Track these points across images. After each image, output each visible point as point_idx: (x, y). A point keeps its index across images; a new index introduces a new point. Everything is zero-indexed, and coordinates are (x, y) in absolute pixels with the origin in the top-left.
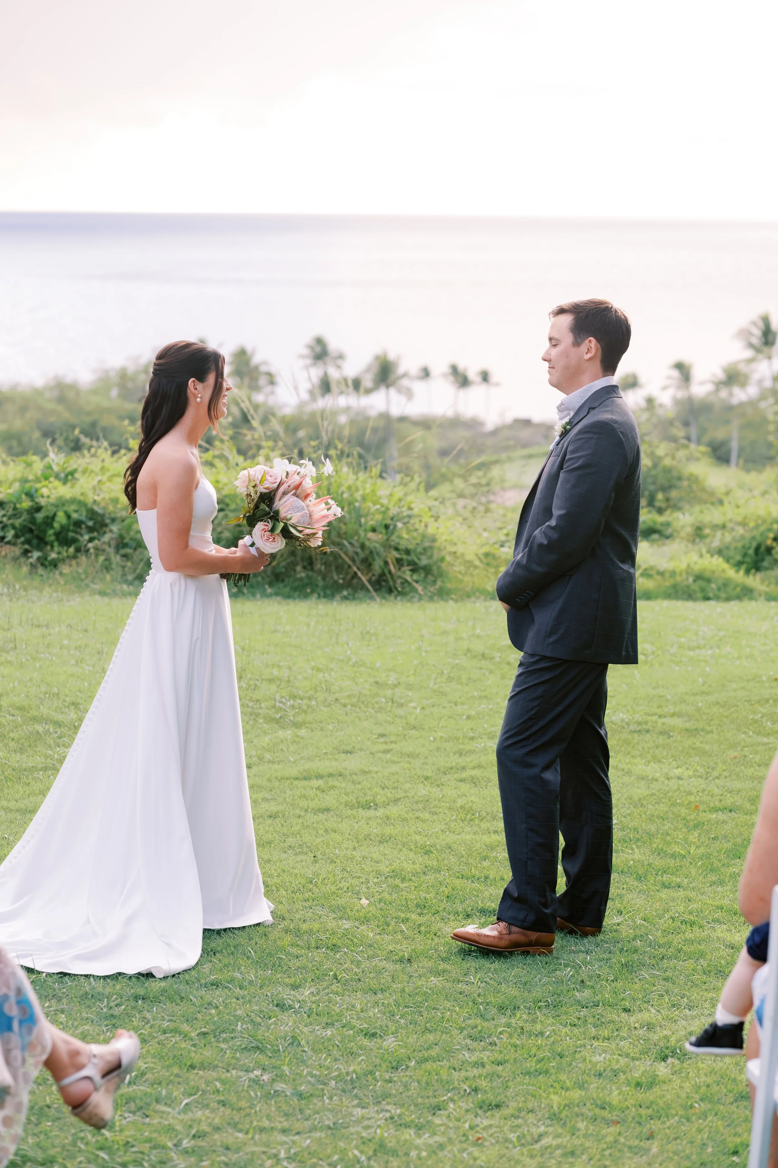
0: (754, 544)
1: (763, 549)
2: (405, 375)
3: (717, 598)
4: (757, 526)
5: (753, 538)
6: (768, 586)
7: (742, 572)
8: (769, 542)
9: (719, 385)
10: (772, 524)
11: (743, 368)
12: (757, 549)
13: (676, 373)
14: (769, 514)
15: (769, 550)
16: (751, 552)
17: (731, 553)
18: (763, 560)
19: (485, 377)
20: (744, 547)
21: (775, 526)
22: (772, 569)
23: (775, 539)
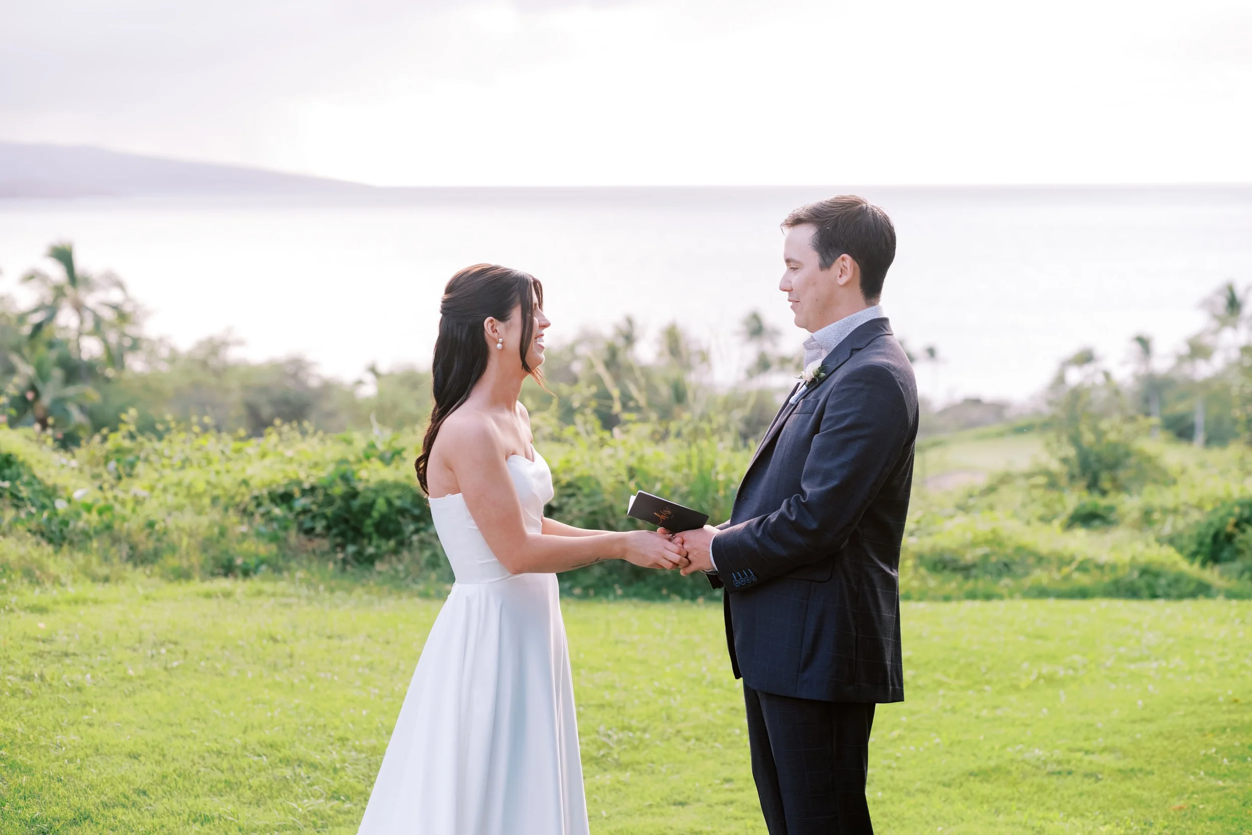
0: (1212, 531)
1: (1222, 537)
3: (1167, 596)
4: (1215, 510)
5: (1210, 524)
6: (1229, 580)
7: (1197, 565)
8: (1230, 529)
9: (1181, 359)
10: (1232, 507)
11: (1208, 340)
12: (1216, 537)
13: (1136, 347)
14: (1229, 495)
15: (1230, 538)
16: (1208, 540)
17: (1185, 541)
18: (1222, 550)
19: (931, 352)
20: (1199, 534)
21: (1237, 510)
22: (1232, 559)
23: (1237, 525)
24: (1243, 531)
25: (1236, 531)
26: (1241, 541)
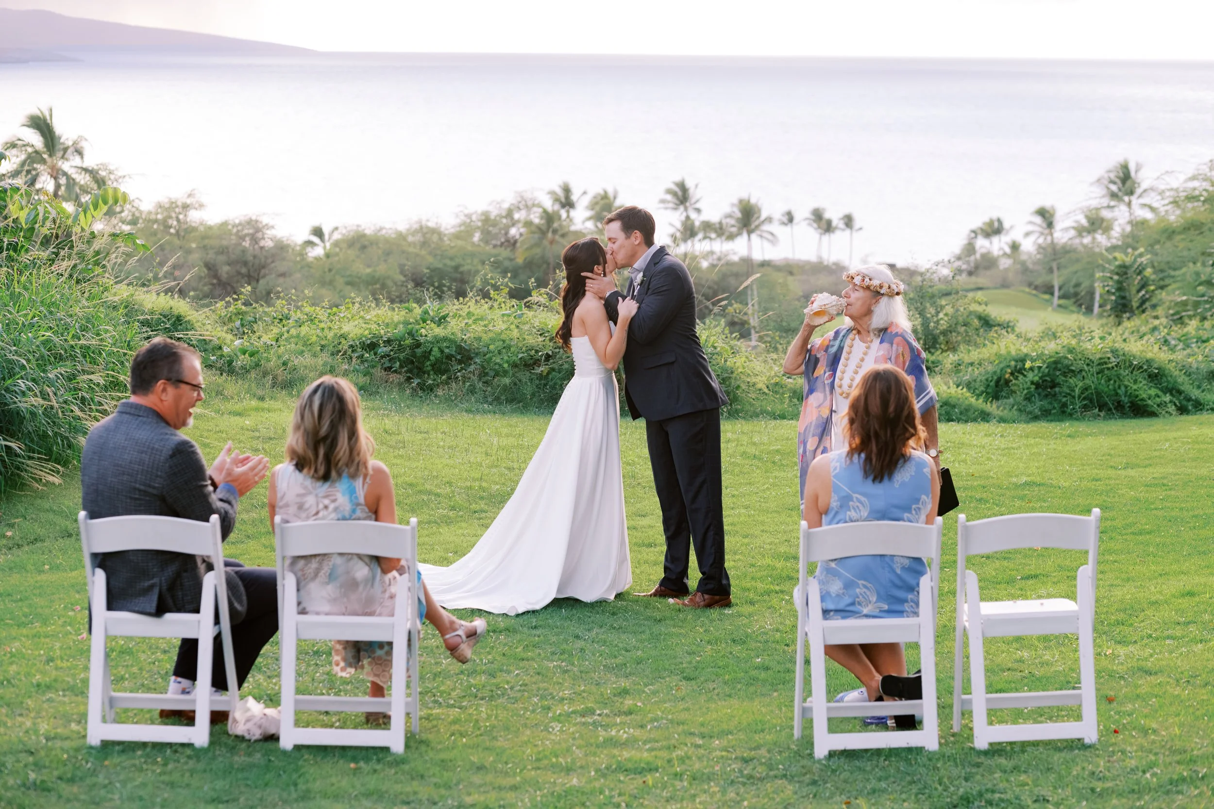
0: (995, 378)
1: (1002, 381)
2: (769, 220)
3: (959, 420)
4: (1000, 362)
5: (995, 373)
6: (1002, 411)
7: (981, 400)
8: (1007, 376)
9: (1081, 231)
10: (1010, 361)
12: (998, 382)
14: (1009, 353)
15: (1007, 382)
16: (992, 384)
17: (977, 385)
18: (1002, 390)
19: (849, 221)
20: (987, 380)
21: (1013, 363)
22: (1007, 398)
23: (1012, 374)
24: (1016, 378)
25: (1011, 378)
26: (1015, 385)
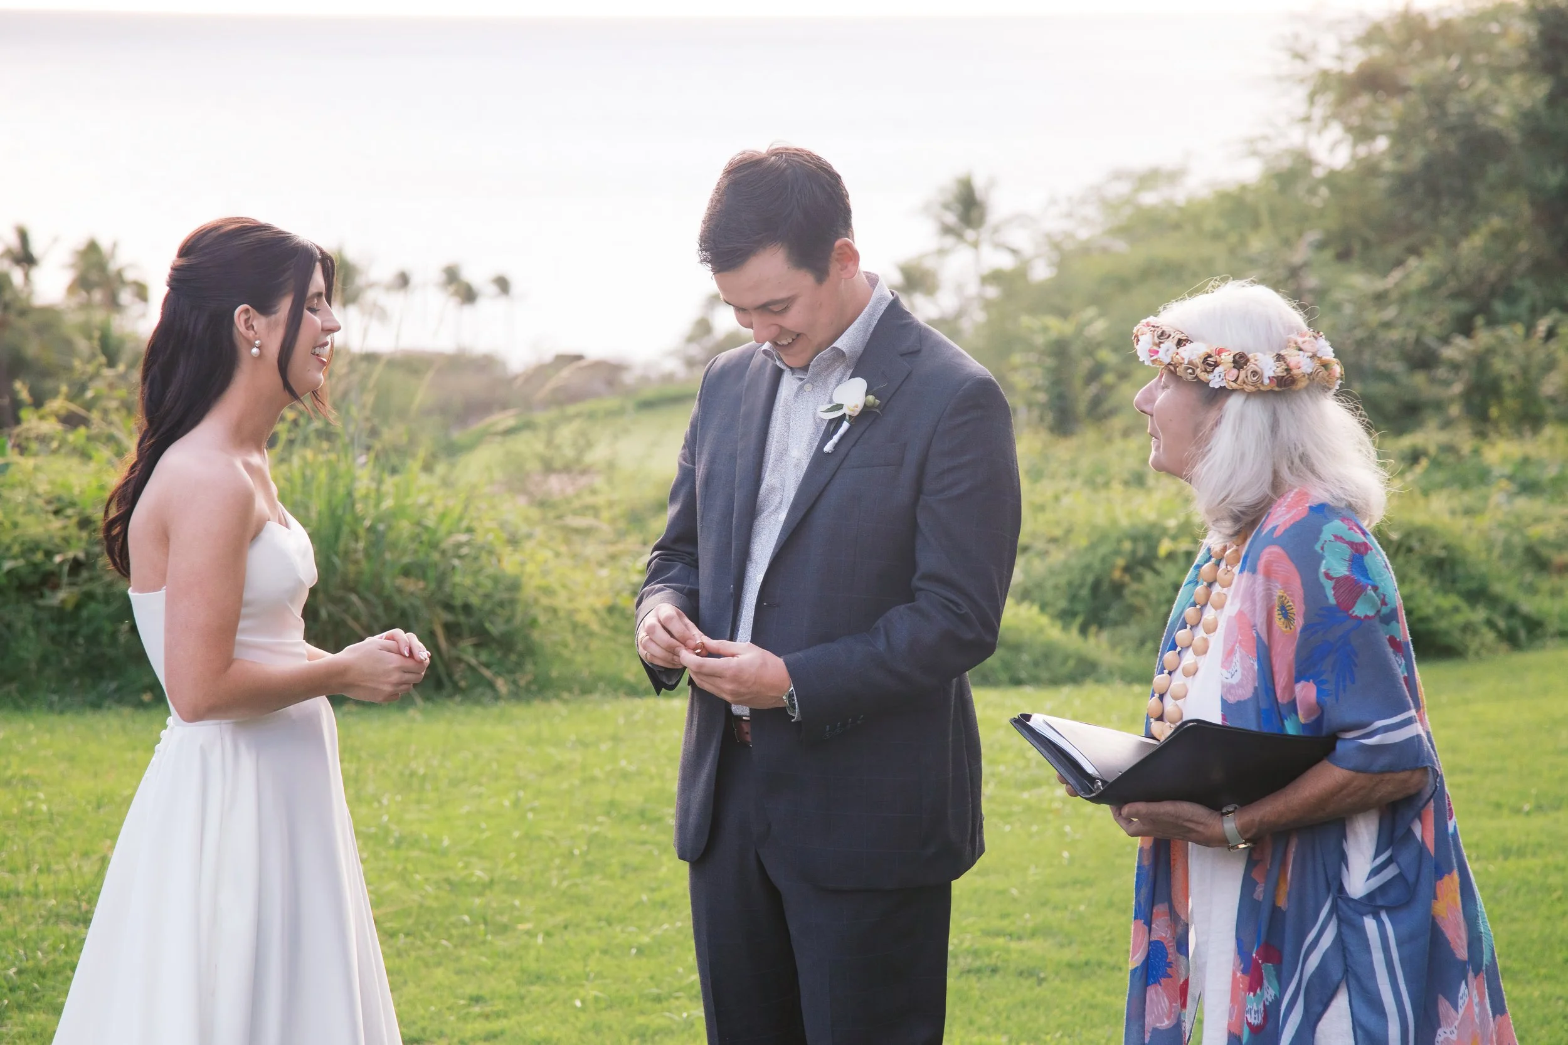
0: (1090, 579)
1: (1105, 587)
3: (1035, 681)
4: (1093, 547)
5: (1088, 568)
6: (1123, 654)
7: (1074, 631)
8: (1117, 575)
10: (1119, 541)
11: (929, 263)
12: (1096, 587)
14: (1114, 522)
15: (1118, 589)
16: (1085, 592)
17: (1049, 595)
18: (1107, 608)
19: (503, 284)
20: (1070, 584)
21: (1127, 546)
22: (1125, 622)
23: (1127, 569)
24: (1139, 578)
25: (1127, 578)
26: (1136, 593)
